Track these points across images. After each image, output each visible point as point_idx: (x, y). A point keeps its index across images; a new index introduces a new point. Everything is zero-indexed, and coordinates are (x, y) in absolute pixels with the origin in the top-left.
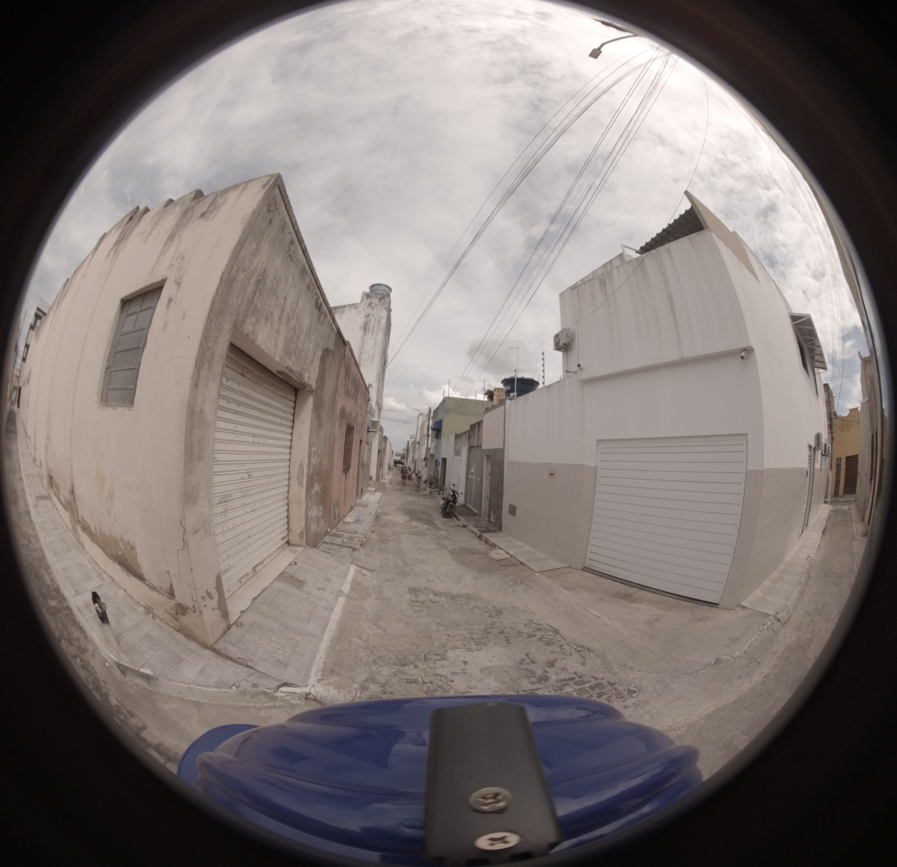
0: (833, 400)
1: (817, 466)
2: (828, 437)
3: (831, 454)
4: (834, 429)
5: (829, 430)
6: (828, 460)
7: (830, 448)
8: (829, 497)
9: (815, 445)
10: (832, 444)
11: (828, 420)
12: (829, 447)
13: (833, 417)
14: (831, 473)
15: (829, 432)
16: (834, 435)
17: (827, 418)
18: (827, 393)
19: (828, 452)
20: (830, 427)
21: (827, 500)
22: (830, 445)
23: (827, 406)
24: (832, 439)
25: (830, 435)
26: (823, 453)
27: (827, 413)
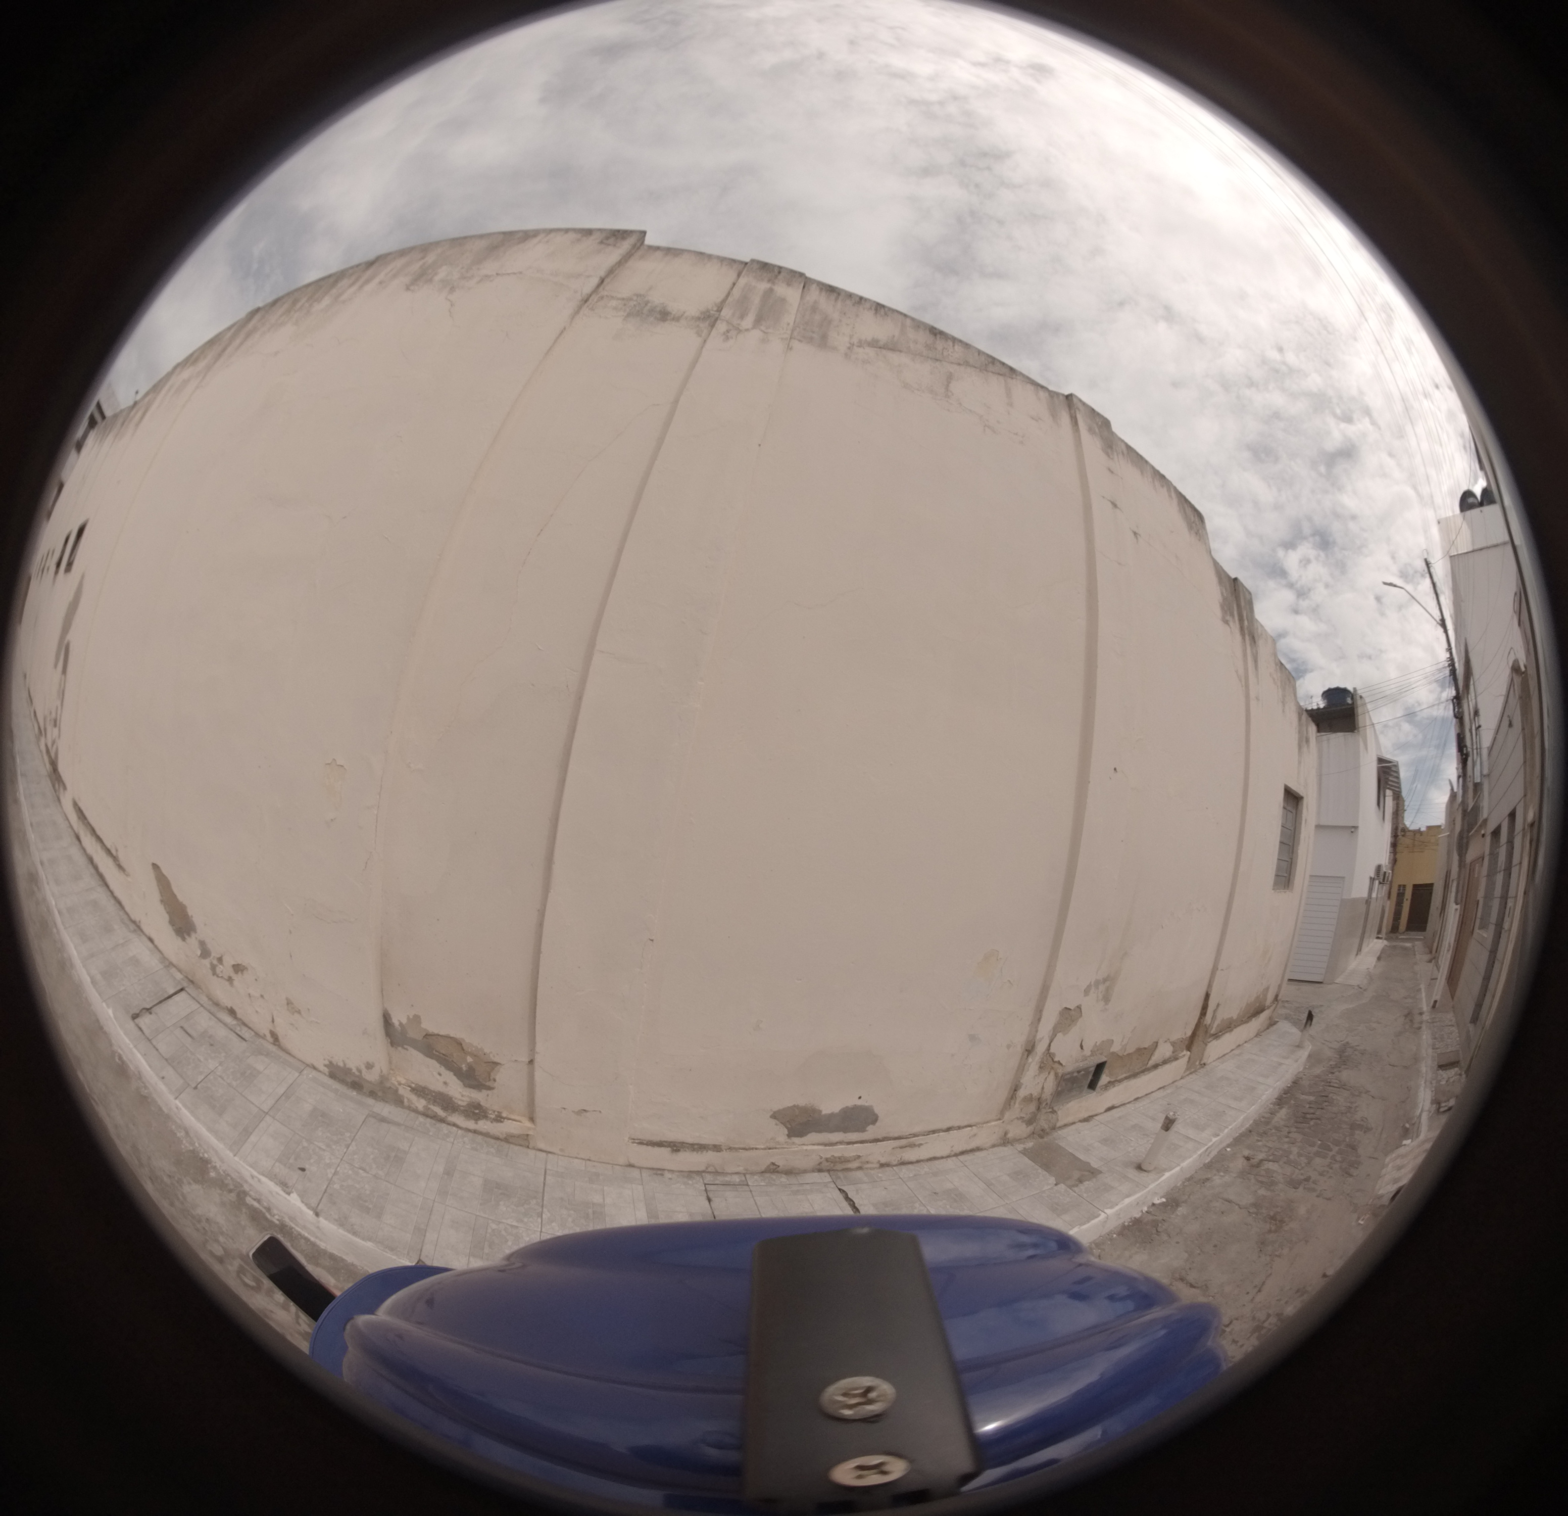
0: (1403, 813)
1: (1374, 895)
2: (1389, 859)
3: (1391, 882)
4: (1399, 848)
5: (1392, 849)
6: (1385, 888)
7: (1391, 875)
8: (1384, 930)
9: (1375, 876)
10: (1393, 870)
11: (1392, 837)
12: (1389, 873)
13: (1399, 833)
14: (1388, 902)
15: (1392, 851)
16: (1398, 856)
17: (1392, 834)
18: (1395, 802)
19: (1388, 879)
20: (1394, 845)
21: (1380, 936)
22: (1390, 872)
23: (1393, 819)
24: (1394, 861)
25: (1392, 855)
26: (1381, 881)
27: (1392, 828)
